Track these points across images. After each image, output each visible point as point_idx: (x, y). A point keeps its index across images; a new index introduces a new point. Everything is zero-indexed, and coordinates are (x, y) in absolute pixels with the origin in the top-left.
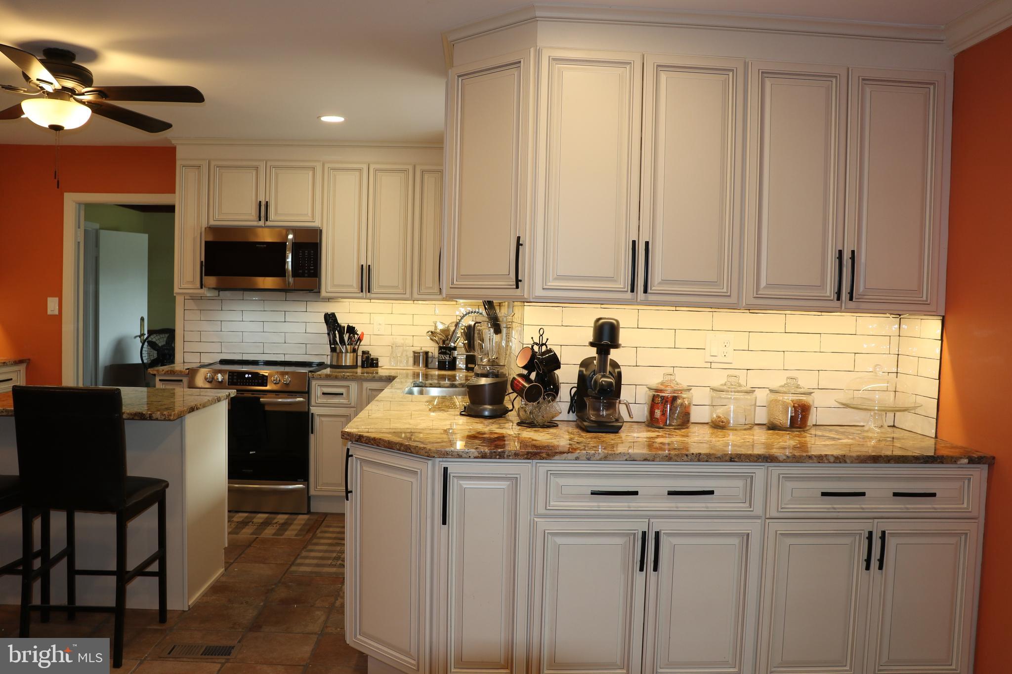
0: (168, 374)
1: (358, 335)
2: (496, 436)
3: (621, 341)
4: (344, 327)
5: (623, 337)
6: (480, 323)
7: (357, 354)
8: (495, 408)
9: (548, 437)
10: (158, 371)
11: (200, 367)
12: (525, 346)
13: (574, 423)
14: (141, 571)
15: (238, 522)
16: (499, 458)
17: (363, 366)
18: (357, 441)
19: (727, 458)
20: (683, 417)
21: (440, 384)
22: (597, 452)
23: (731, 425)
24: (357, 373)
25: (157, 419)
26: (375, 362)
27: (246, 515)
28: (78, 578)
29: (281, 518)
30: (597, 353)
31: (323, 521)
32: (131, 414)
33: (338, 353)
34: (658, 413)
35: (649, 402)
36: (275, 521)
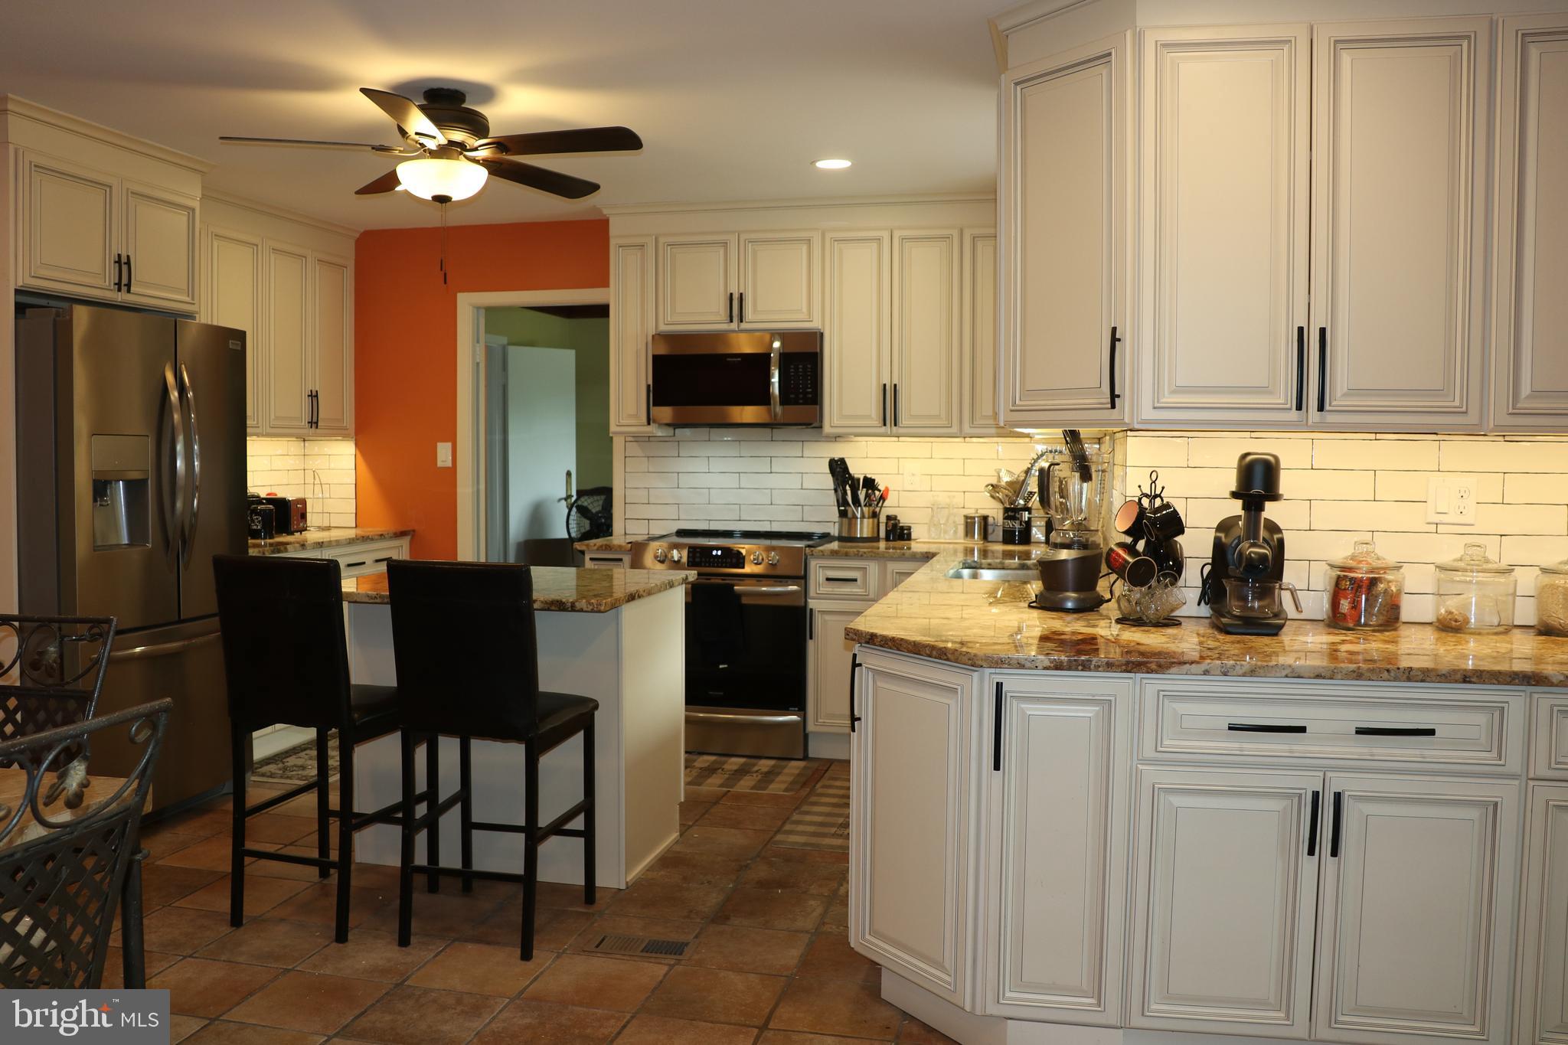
0: (602, 550)
1: (880, 491)
2: (1080, 637)
3: (1281, 491)
4: (859, 480)
5: (1286, 483)
6: (1058, 464)
7: (878, 520)
8: (1082, 596)
9: (1164, 639)
10: (587, 545)
11: (648, 540)
12: (1128, 499)
13: (1207, 621)
14: (558, 828)
15: (701, 769)
16: (1082, 670)
17: (887, 539)
18: (868, 643)
19: (1459, 676)
20: (1388, 611)
21: (1003, 563)
22: (1238, 663)
23: (1473, 626)
24: (878, 548)
25: (581, 610)
26: (906, 532)
27: (713, 758)
28: (476, 834)
29: (765, 765)
30: (1243, 509)
31: (827, 770)
32: (546, 603)
33: (850, 519)
34: (1345, 605)
35: (1330, 587)
36: (756, 768)
